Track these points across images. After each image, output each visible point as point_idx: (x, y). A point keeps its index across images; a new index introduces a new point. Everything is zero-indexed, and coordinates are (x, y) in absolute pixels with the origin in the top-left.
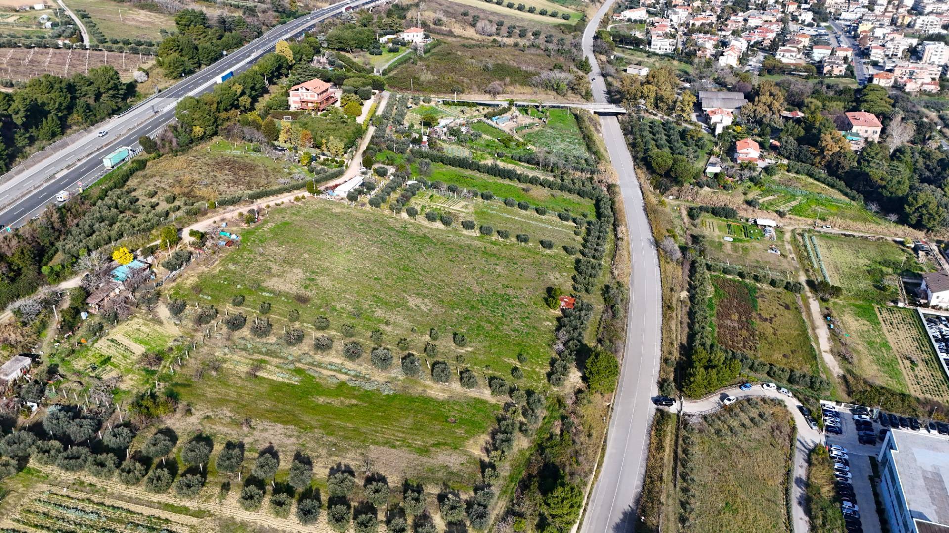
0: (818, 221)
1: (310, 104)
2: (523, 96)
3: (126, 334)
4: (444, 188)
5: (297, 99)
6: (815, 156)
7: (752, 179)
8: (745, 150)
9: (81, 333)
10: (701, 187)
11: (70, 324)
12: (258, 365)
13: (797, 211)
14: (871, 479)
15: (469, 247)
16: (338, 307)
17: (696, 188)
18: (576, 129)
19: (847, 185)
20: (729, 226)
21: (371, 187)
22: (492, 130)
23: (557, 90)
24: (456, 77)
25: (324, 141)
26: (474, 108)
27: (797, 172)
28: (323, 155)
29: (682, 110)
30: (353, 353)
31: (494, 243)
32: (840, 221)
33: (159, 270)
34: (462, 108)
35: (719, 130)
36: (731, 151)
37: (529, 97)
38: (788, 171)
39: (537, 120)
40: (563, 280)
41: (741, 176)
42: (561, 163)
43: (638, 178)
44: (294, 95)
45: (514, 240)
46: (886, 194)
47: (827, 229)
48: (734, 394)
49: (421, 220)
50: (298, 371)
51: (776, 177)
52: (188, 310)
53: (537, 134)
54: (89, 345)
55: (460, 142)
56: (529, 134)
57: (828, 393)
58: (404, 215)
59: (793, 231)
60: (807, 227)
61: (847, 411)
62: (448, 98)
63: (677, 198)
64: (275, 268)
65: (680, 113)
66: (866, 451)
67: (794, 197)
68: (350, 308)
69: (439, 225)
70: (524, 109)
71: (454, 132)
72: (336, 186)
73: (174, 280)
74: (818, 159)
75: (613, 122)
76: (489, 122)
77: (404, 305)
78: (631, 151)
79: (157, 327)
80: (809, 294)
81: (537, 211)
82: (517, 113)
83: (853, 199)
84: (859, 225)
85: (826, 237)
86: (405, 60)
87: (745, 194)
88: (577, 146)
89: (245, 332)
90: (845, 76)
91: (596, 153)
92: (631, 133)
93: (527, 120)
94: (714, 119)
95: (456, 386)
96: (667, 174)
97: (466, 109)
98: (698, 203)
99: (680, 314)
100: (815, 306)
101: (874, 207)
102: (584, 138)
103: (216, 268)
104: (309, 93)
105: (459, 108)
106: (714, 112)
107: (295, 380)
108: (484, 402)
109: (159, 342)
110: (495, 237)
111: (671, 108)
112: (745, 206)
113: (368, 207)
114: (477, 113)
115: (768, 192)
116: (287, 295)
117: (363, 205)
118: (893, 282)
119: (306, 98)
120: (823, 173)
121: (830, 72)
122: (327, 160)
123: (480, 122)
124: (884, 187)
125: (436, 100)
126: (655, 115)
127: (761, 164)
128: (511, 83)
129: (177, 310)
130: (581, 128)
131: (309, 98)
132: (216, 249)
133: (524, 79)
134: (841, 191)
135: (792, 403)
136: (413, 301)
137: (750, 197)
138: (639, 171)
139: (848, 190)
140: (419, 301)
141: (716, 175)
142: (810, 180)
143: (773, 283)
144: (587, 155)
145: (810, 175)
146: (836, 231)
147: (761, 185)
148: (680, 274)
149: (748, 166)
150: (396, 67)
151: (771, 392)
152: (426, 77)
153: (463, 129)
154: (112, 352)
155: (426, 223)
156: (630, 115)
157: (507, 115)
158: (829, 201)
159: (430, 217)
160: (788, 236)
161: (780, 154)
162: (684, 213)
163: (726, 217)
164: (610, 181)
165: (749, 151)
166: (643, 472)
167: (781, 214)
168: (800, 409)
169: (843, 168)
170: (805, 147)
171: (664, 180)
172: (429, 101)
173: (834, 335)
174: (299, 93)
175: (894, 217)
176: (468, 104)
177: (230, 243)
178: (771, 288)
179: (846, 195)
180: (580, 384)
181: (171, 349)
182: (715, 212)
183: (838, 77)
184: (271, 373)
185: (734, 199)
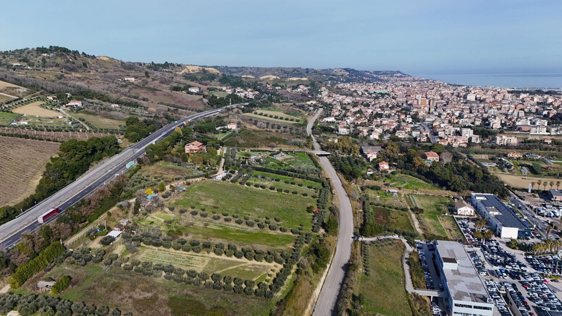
0: (415, 191)
1: (194, 151)
2: (286, 148)
3: (156, 215)
4: (260, 177)
5: (189, 149)
6: (412, 167)
7: (386, 176)
8: (382, 166)
9: (140, 215)
10: (365, 179)
11: (136, 212)
12: (206, 225)
13: (407, 187)
14: (433, 259)
15: (274, 195)
16: (230, 210)
17: (363, 180)
18: (310, 159)
19: (426, 177)
20: (378, 193)
21: (231, 176)
22: (274, 160)
23: (300, 146)
24: (254, 141)
25: (208, 161)
26: (265, 153)
27: (405, 174)
28: (207, 167)
29: (355, 152)
30: (239, 222)
31: (283, 194)
32: (423, 190)
33: (161, 198)
34: (260, 153)
35: (371, 160)
36: (377, 167)
37: (287, 149)
38: (402, 173)
39: (292, 157)
40: (314, 204)
41: (382, 175)
42: (306, 171)
43: (338, 176)
44: (187, 148)
45: (291, 193)
46: (440, 179)
47: (419, 193)
48: (382, 237)
49: (252, 187)
50: (221, 227)
51: (397, 176)
52: (175, 209)
53: (293, 161)
54: (145, 218)
55: (261, 164)
56: (290, 162)
57: (417, 238)
58: (246, 185)
59: (405, 194)
60: (410, 193)
61: (425, 243)
62: (252, 149)
63: (356, 184)
64: (203, 198)
65: (354, 153)
66: (431, 253)
67: (405, 182)
68: (234, 210)
69: (260, 189)
70: (287, 153)
71: (258, 161)
72: (216, 176)
73: (167, 201)
74: (413, 169)
75: (325, 158)
76: (272, 157)
77: (254, 210)
78: (334, 168)
79: (166, 214)
80: (411, 212)
81: (299, 185)
82: (283, 154)
83: (429, 183)
84: (431, 191)
85: (418, 195)
86: (229, 136)
87: (384, 182)
88: (311, 166)
89: (198, 216)
90: (427, 142)
91: (320, 168)
92: (334, 161)
93: (289, 157)
94: (369, 156)
95: (279, 232)
96: (350, 174)
97: (261, 153)
98: (365, 185)
99: (360, 216)
100: (413, 216)
101: (437, 185)
102: (314, 163)
103: (181, 197)
104: (194, 147)
105: (258, 153)
106: (368, 153)
107: (221, 229)
108: (291, 236)
109: (169, 218)
110: (283, 193)
111: (350, 152)
112: (384, 186)
113: (231, 183)
114: (266, 154)
115: (394, 181)
116: (210, 206)
117: (229, 182)
118: (444, 208)
119: (192, 149)
120: (416, 174)
121: (420, 140)
122: (209, 168)
123: (268, 157)
124: (440, 176)
125: (247, 151)
126: (343, 155)
127: (390, 171)
128: (279, 143)
129: (172, 209)
130: (312, 159)
131: (194, 149)
132: (179, 193)
133: (285, 142)
134: (424, 180)
135: (404, 241)
136: (257, 209)
137: (386, 183)
138: (338, 174)
139: (426, 180)
140: (259, 209)
141: (371, 175)
142: (411, 177)
143: (396, 209)
144: (316, 169)
145: (411, 175)
146: (422, 194)
147: (390, 178)
148: (359, 205)
149: (385, 171)
150: (227, 138)
151: (396, 237)
152: (241, 141)
153: (262, 160)
154: (152, 220)
155: (255, 188)
156: (332, 155)
157: (280, 155)
158: (419, 184)
159: (256, 186)
160: (403, 196)
161: (397, 167)
162: (359, 189)
163: (377, 190)
164: (327, 177)
165: (385, 166)
166: (350, 255)
167: (400, 188)
168: (407, 242)
169: (423, 171)
170: (407, 164)
171: (349, 176)
172: (245, 150)
173: (421, 223)
174: (189, 146)
175: (445, 188)
176: (262, 151)
177: (184, 191)
178: (395, 210)
179: (426, 181)
180: (324, 232)
181: (173, 220)
182: (372, 188)
183: (423, 142)
184: (211, 226)
185: (380, 183)
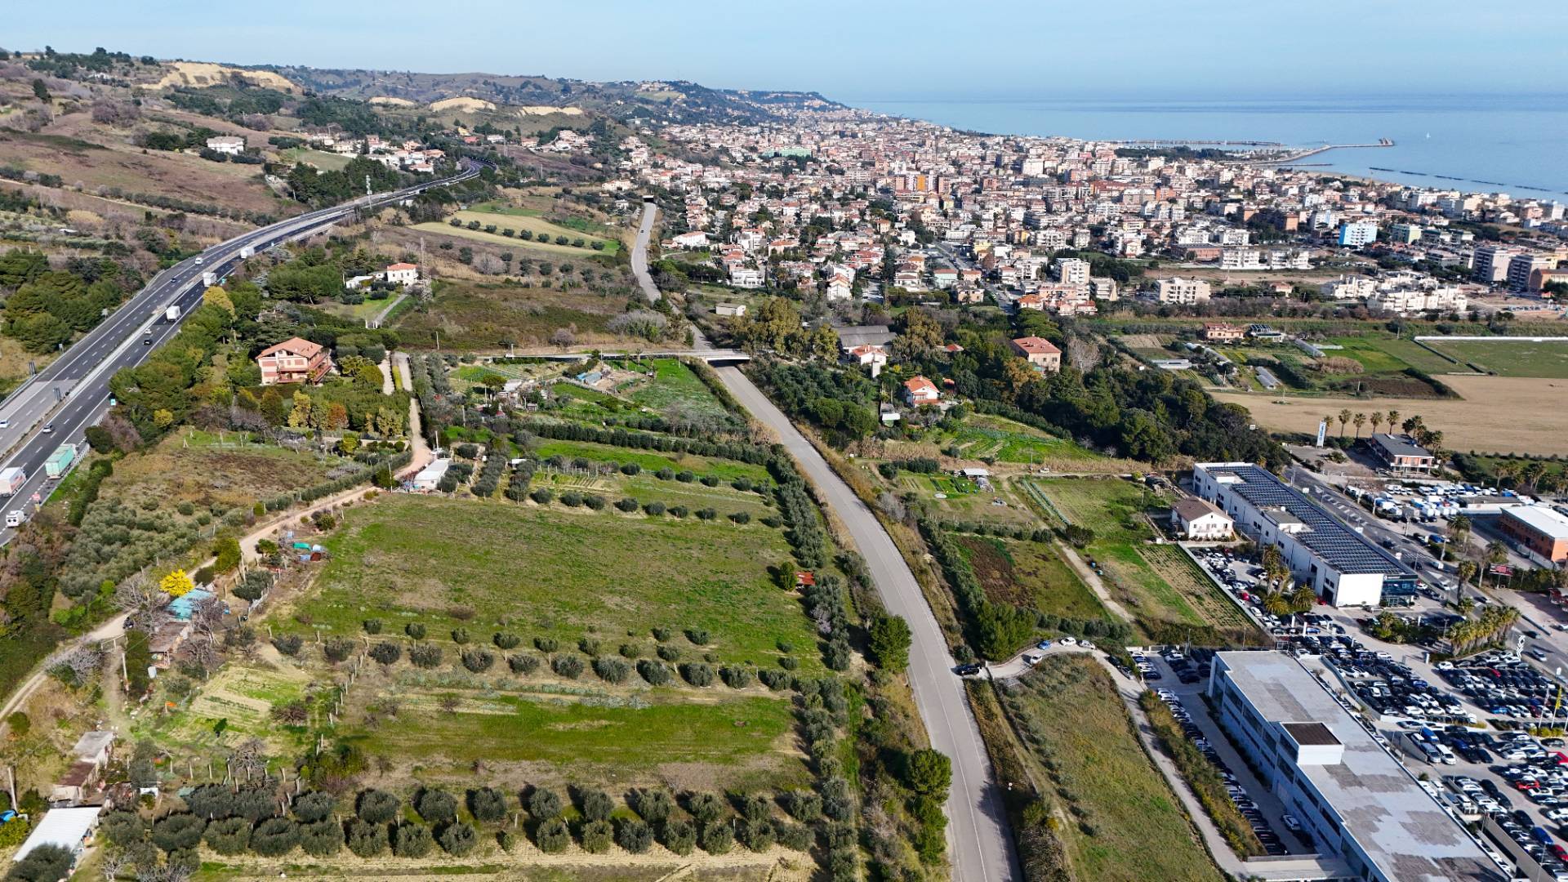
0: (1033, 466)
1: (295, 376)
2: (609, 346)
3: (228, 688)
4: (567, 463)
5: (274, 369)
6: (1002, 390)
7: (939, 425)
8: (920, 391)
9: (159, 696)
10: (883, 439)
11: (138, 688)
12: (450, 702)
13: (1005, 455)
14: (1211, 715)
15: (641, 533)
16: (515, 619)
17: (880, 442)
18: (697, 382)
19: (1049, 420)
20: (934, 482)
21: (467, 471)
22: (583, 391)
23: (648, 335)
24: (496, 327)
25: (369, 416)
26: (543, 366)
27: (987, 412)
28: (367, 437)
29: (824, 350)
30: (567, 670)
31: (671, 524)
32: (1057, 461)
33: (231, 600)
34: (528, 366)
35: (876, 372)
36: (901, 395)
37: (613, 347)
38: (977, 411)
39: (639, 376)
40: (780, 555)
41: (926, 422)
42: (700, 425)
43: (805, 436)
44: (265, 364)
45: (694, 518)
46: (1097, 424)
47: (1046, 472)
48: (1038, 654)
49: (555, 505)
50: (507, 700)
51: (966, 420)
52: (306, 647)
53: (647, 392)
54: (182, 709)
55: (545, 408)
56: (638, 393)
57: (1129, 639)
58: (531, 503)
59: (1009, 479)
60: (1023, 474)
61: (1156, 655)
62: (498, 354)
63: (860, 456)
64: (399, 581)
65: (820, 354)
66: (1193, 690)
67: (994, 441)
68: (530, 619)
69: (585, 510)
70: (617, 362)
71: (531, 397)
72: (415, 474)
73: (259, 611)
74: (1006, 394)
75: (732, 372)
76: (573, 381)
77: (601, 606)
78: (778, 406)
79: (271, 674)
80: (1060, 544)
81: (704, 482)
82: (607, 368)
83: (1060, 436)
84: (1079, 463)
85: (1046, 481)
86: (403, 310)
87: (938, 443)
88: (709, 404)
89: (403, 664)
90: (985, 303)
91: (738, 409)
92: (769, 381)
93: (627, 376)
94: (865, 359)
95: (721, 687)
96: (841, 426)
97: (533, 367)
98: (887, 459)
99: (936, 577)
100: (1072, 555)
101: (1087, 443)
102: (714, 392)
103: (311, 588)
104: (292, 359)
105: (521, 367)
106: (861, 351)
107: (510, 710)
108: (768, 700)
109: (286, 692)
110: (668, 517)
111: (808, 350)
112: (943, 457)
113: (474, 498)
114: (549, 372)
115: (962, 438)
116: (435, 612)
117: (466, 495)
118: (1143, 519)
119: (287, 367)
120: (1017, 411)
121: (967, 298)
122: (375, 444)
123: (560, 382)
124: (1093, 416)
125: (482, 361)
126: (789, 359)
127: (944, 406)
128: (581, 330)
129: (289, 649)
130: (704, 381)
131: (293, 366)
132: (299, 567)
133: (599, 324)
134: (1044, 429)
135: (1100, 656)
136: (611, 601)
137: (945, 445)
138: (801, 427)
139: (1050, 427)
140: (617, 599)
141: (896, 423)
142: (1004, 420)
143: (1018, 536)
144: (726, 414)
145: (1003, 415)
146: (1056, 474)
147: (954, 430)
148: (913, 535)
149: (928, 409)
150: (396, 318)
151: (1070, 645)
152: (452, 328)
153: (543, 393)
154: (220, 714)
155: (565, 509)
156: (756, 361)
157: (596, 371)
158: (1033, 443)
159: (567, 501)
160: (1006, 485)
161: (959, 392)
162: (877, 472)
163: (926, 472)
164: (772, 441)
165: (926, 391)
166: (982, 745)
167: (988, 462)
168: (1110, 660)
169: (1038, 401)
170: (988, 380)
171: (840, 434)
172: (473, 359)
173: (1107, 581)
174: (276, 359)
175: (1112, 451)
176: (533, 360)
177: (317, 556)
178: (1016, 542)
179: (1050, 432)
180: (867, 667)
181: (309, 699)
182: (912, 467)
183: (977, 304)
184: (472, 706)
185: (926, 449)
